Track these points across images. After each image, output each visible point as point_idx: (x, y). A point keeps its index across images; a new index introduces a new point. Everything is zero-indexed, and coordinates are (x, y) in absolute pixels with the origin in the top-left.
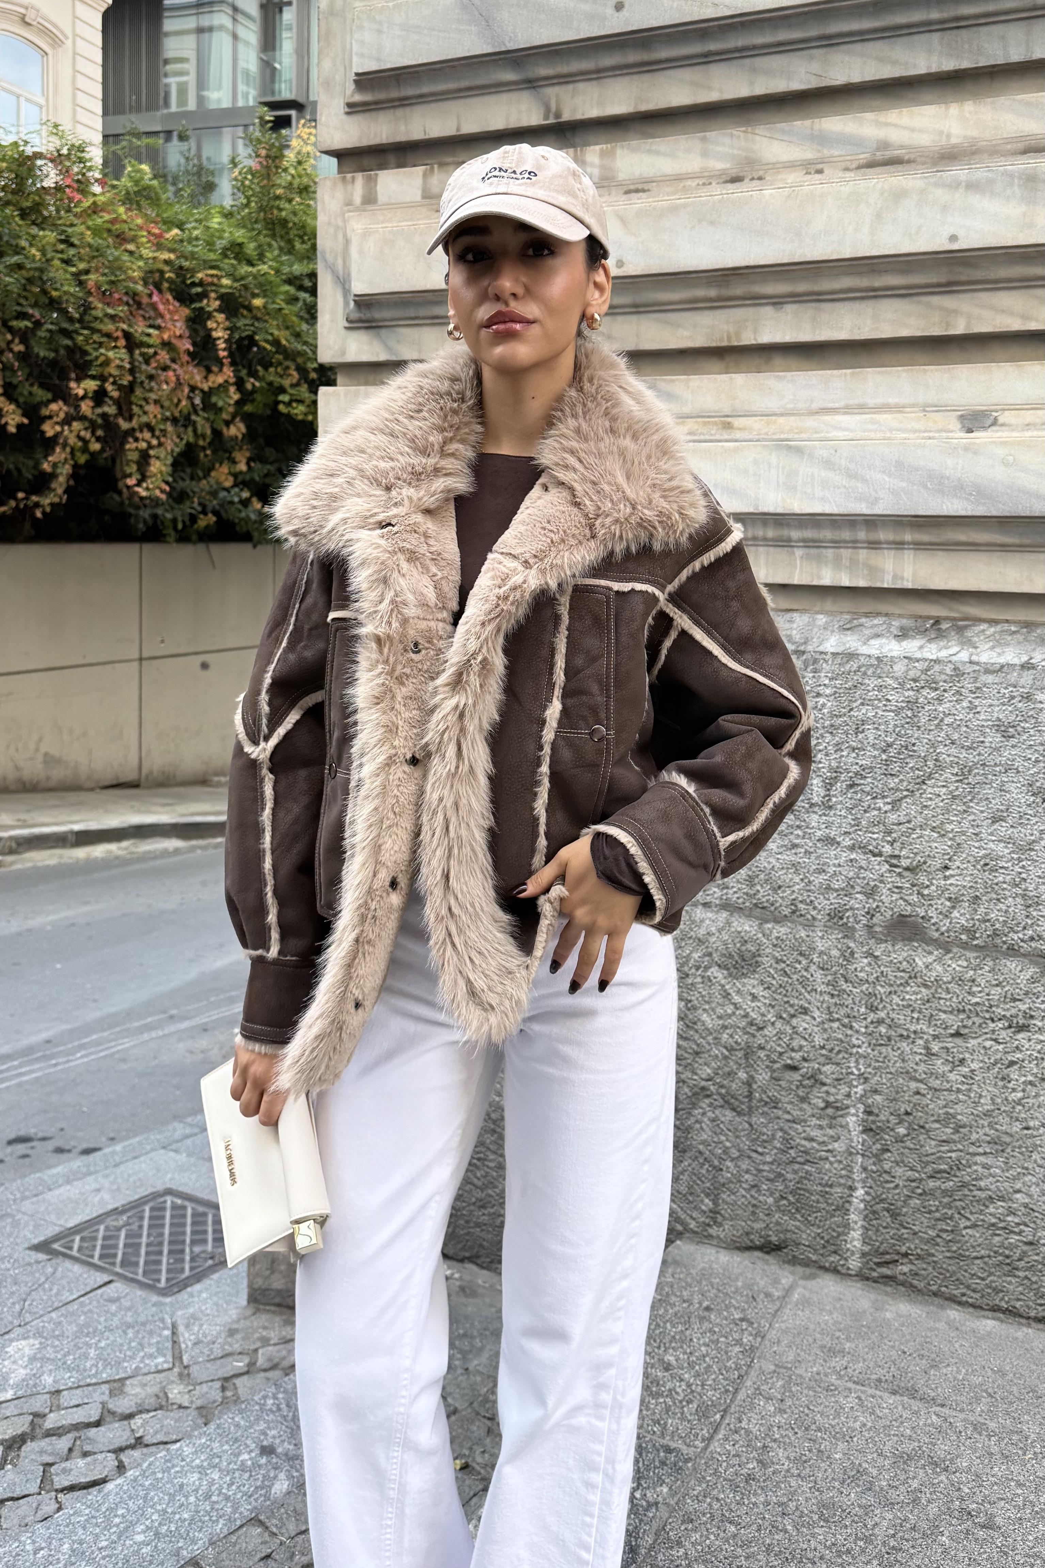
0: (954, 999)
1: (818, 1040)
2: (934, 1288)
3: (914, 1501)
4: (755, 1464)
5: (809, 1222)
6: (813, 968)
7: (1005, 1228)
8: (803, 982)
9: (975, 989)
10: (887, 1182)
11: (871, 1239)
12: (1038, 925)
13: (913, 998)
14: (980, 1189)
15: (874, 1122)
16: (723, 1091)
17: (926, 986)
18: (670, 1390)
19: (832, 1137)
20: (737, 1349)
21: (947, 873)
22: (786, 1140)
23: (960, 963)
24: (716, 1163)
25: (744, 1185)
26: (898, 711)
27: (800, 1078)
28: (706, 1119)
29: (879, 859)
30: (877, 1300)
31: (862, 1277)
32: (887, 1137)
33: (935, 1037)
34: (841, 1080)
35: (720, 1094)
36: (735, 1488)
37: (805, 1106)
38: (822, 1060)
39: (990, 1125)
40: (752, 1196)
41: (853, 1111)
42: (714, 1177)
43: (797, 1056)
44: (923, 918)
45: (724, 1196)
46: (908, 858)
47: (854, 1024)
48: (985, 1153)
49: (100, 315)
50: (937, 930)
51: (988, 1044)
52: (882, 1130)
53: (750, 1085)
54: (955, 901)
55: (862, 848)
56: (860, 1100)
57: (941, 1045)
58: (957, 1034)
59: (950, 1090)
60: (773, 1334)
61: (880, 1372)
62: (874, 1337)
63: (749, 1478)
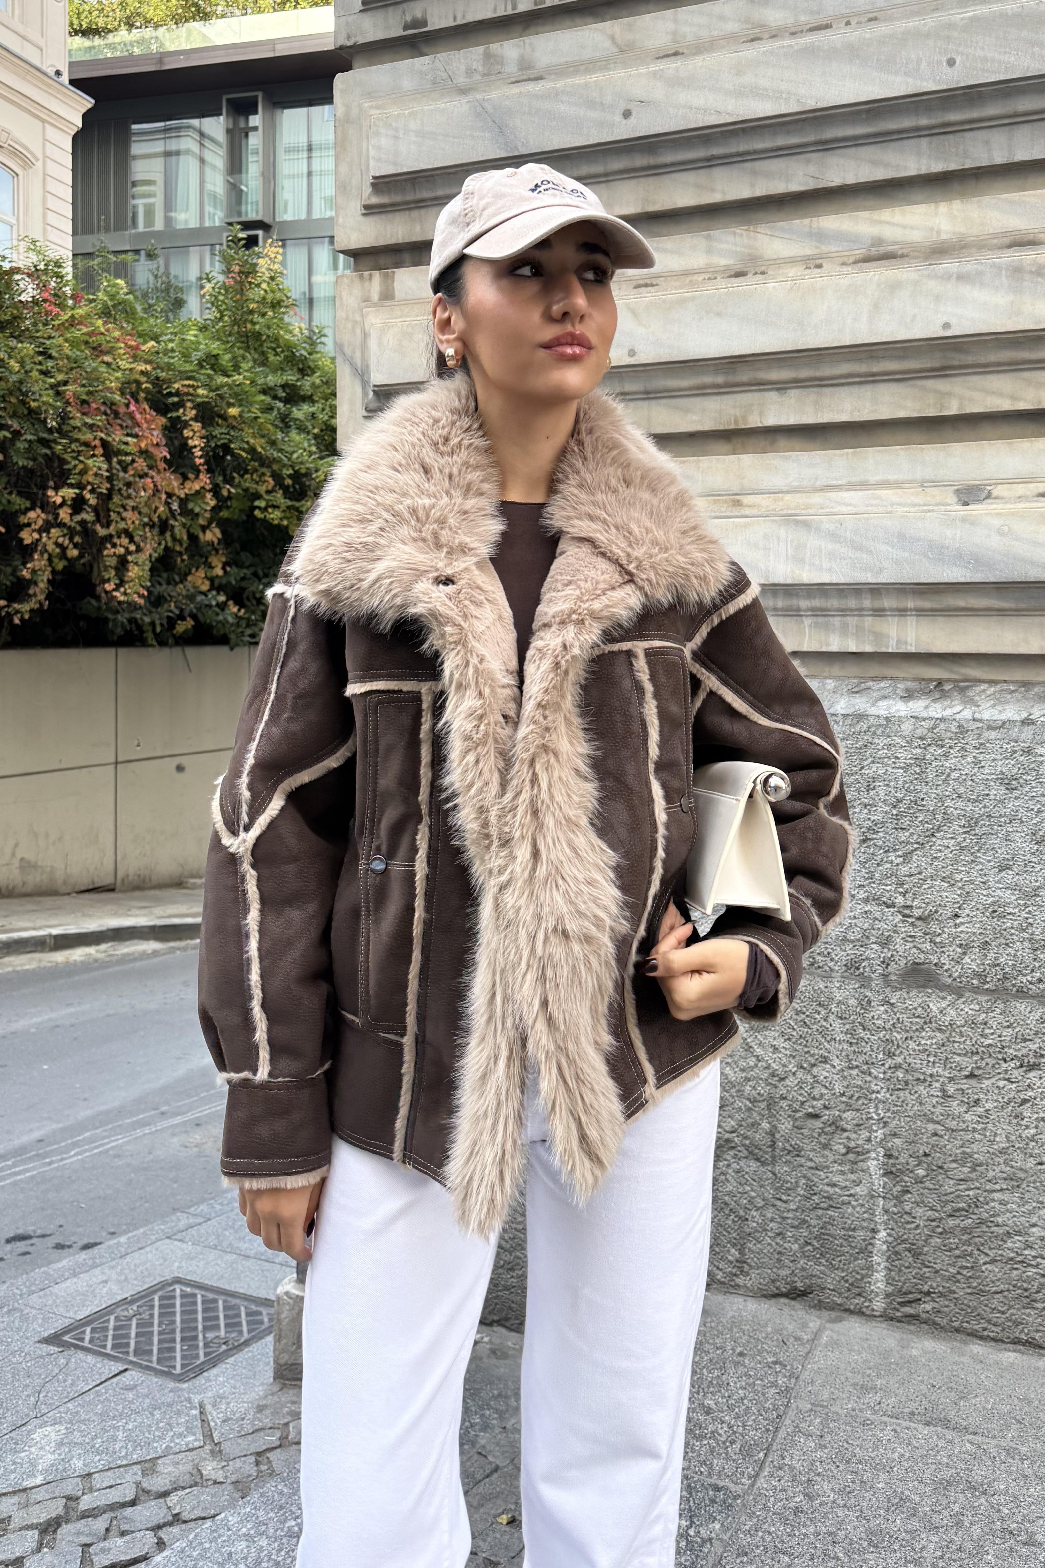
0: (968, 1042)
1: (838, 1088)
2: (956, 1324)
3: (957, 1524)
4: (802, 1497)
5: (833, 1266)
6: (832, 1017)
7: (1023, 1262)
8: (823, 1032)
9: (987, 1031)
10: (908, 1223)
11: (894, 1279)
13: (927, 1042)
14: (997, 1225)
15: (894, 1165)
16: (747, 1142)
17: (939, 1030)
18: (713, 1432)
19: (853, 1181)
20: (773, 1391)
21: (957, 921)
22: (810, 1187)
23: (972, 1007)
24: (742, 1213)
25: (769, 1234)
26: (905, 768)
27: (820, 1126)
28: (730, 1171)
29: (892, 910)
30: (902, 1339)
31: (887, 1317)
32: (907, 1179)
33: (951, 1079)
34: (860, 1125)
35: (743, 1145)
36: (785, 1521)
37: (826, 1152)
38: (843, 1106)
39: (1006, 1163)
40: (777, 1244)
41: (873, 1155)
42: (740, 1227)
43: (819, 1104)
44: (935, 965)
45: (749, 1245)
46: (920, 907)
47: (871, 1071)
48: (1002, 1190)
49: (79, 425)
50: (950, 976)
51: (1001, 1083)
52: (901, 1172)
53: (773, 1135)
54: (966, 948)
55: (876, 899)
56: (880, 1144)
57: (956, 1087)
58: (972, 1076)
59: (966, 1130)
60: (806, 1376)
61: (913, 1406)
62: (904, 1373)
63: (797, 1511)
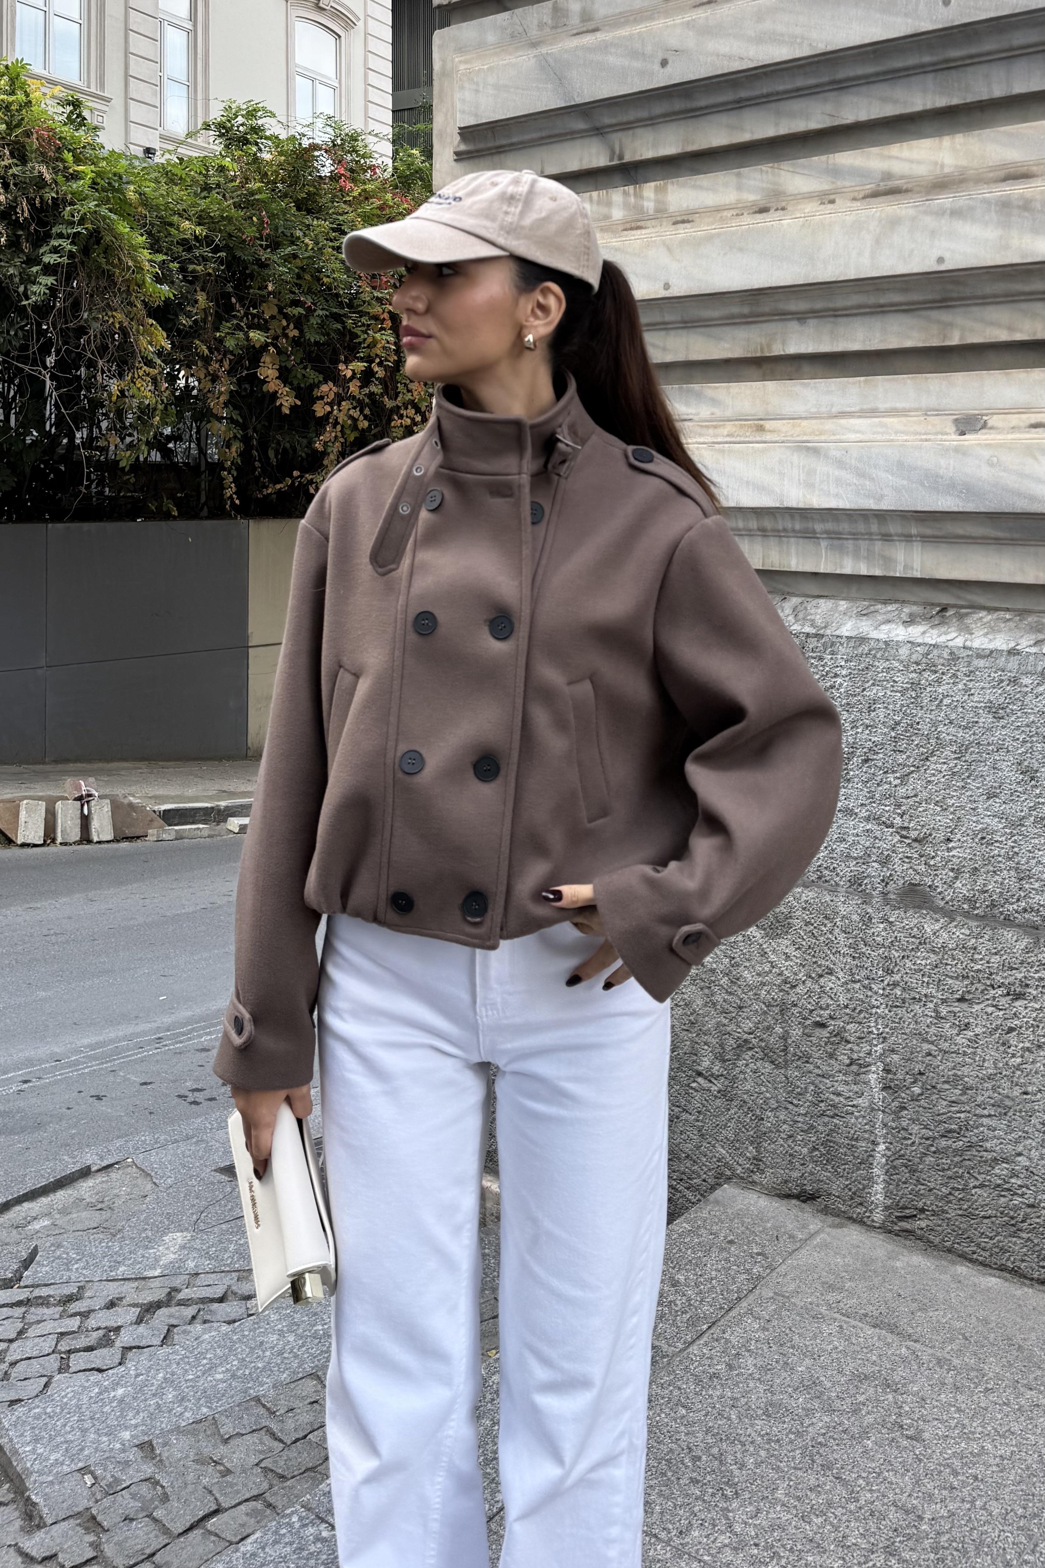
0: (959, 966)
1: (843, 1000)
2: (948, 1244)
5: (838, 1173)
6: (837, 931)
7: (1009, 1190)
8: (829, 944)
9: (976, 956)
10: (905, 1138)
11: (893, 1193)
12: (1029, 897)
13: (923, 963)
14: (986, 1151)
15: (892, 1080)
16: (763, 1044)
17: (934, 952)
19: (857, 1093)
20: (745, 1276)
21: (950, 846)
22: (817, 1093)
23: (963, 931)
24: (758, 1112)
25: (782, 1135)
26: (903, 692)
27: (828, 1035)
29: (892, 830)
30: (893, 1251)
31: (885, 1230)
32: (903, 1095)
33: (944, 1001)
34: (863, 1038)
35: (760, 1047)
36: (698, 1382)
37: (832, 1062)
38: (846, 1018)
39: (994, 1089)
40: (789, 1146)
41: (873, 1068)
42: (757, 1126)
43: (826, 1013)
44: (930, 886)
45: (766, 1144)
46: (916, 829)
47: (873, 986)
48: (990, 1116)
50: (944, 899)
51: (990, 1010)
52: (900, 1088)
53: (786, 1040)
54: (958, 872)
55: (877, 819)
56: (881, 1058)
57: (949, 1009)
58: (962, 1000)
59: (957, 1053)
61: (871, 1309)
62: (878, 1280)
63: (715, 1376)
